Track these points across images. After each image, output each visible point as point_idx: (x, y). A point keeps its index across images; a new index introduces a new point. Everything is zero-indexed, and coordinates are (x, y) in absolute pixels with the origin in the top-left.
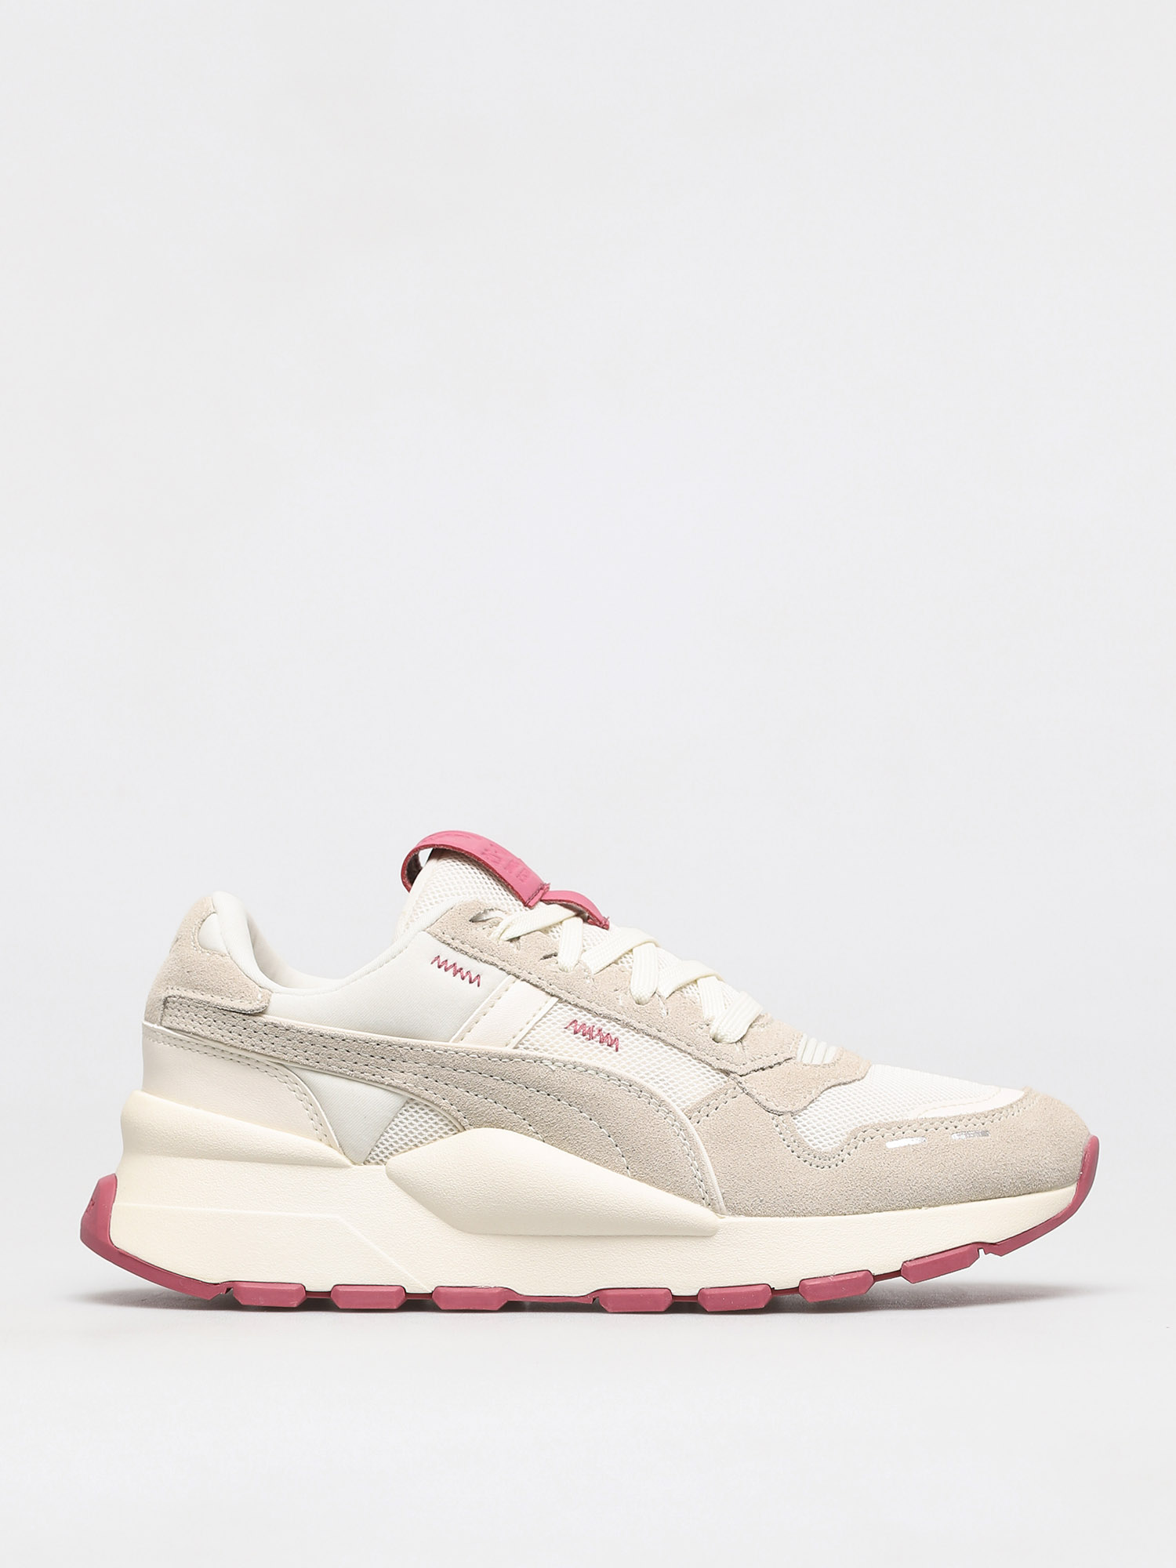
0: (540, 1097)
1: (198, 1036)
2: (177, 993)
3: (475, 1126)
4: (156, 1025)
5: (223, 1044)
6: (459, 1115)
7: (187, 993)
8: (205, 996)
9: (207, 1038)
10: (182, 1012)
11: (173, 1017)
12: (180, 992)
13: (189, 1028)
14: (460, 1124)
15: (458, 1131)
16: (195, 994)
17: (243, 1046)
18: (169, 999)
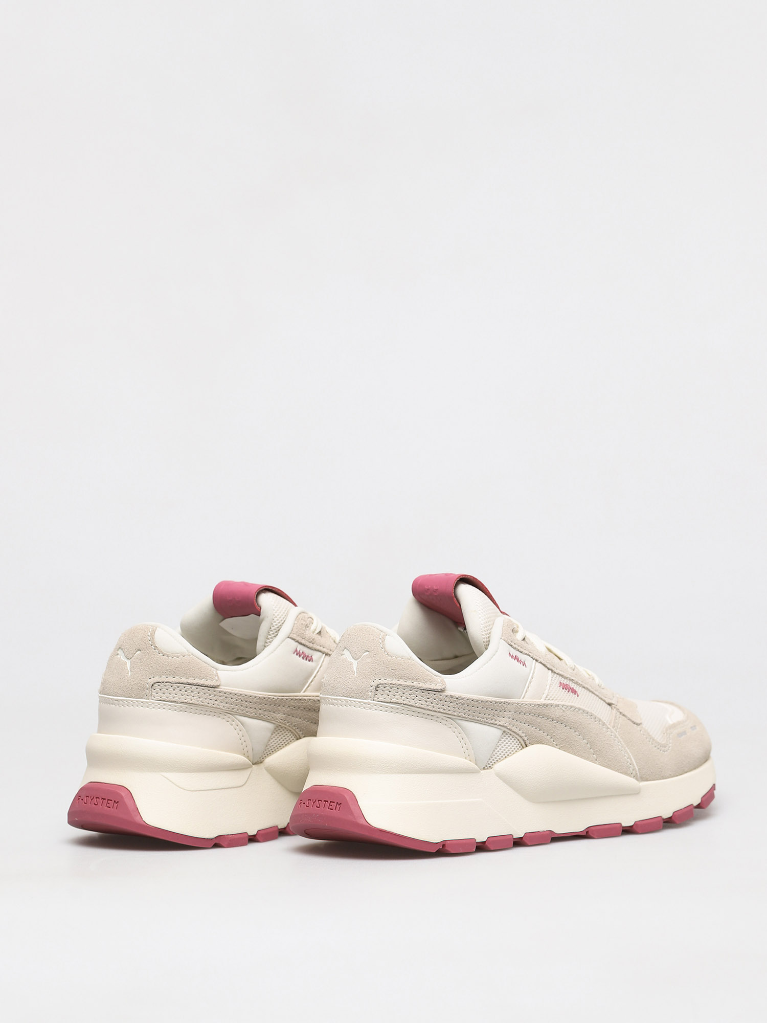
0: (558, 725)
1: (407, 705)
2: (386, 682)
3: (531, 743)
4: (369, 701)
5: (422, 708)
6: (526, 739)
7: (395, 681)
8: (409, 683)
9: (413, 706)
10: (393, 692)
11: (385, 696)
12: (389, 681)
13: (400, 701)
14: (525, 743)
15: (523, 747)
16: (402, 682)
17: (434, 709)
18: (380, 685)
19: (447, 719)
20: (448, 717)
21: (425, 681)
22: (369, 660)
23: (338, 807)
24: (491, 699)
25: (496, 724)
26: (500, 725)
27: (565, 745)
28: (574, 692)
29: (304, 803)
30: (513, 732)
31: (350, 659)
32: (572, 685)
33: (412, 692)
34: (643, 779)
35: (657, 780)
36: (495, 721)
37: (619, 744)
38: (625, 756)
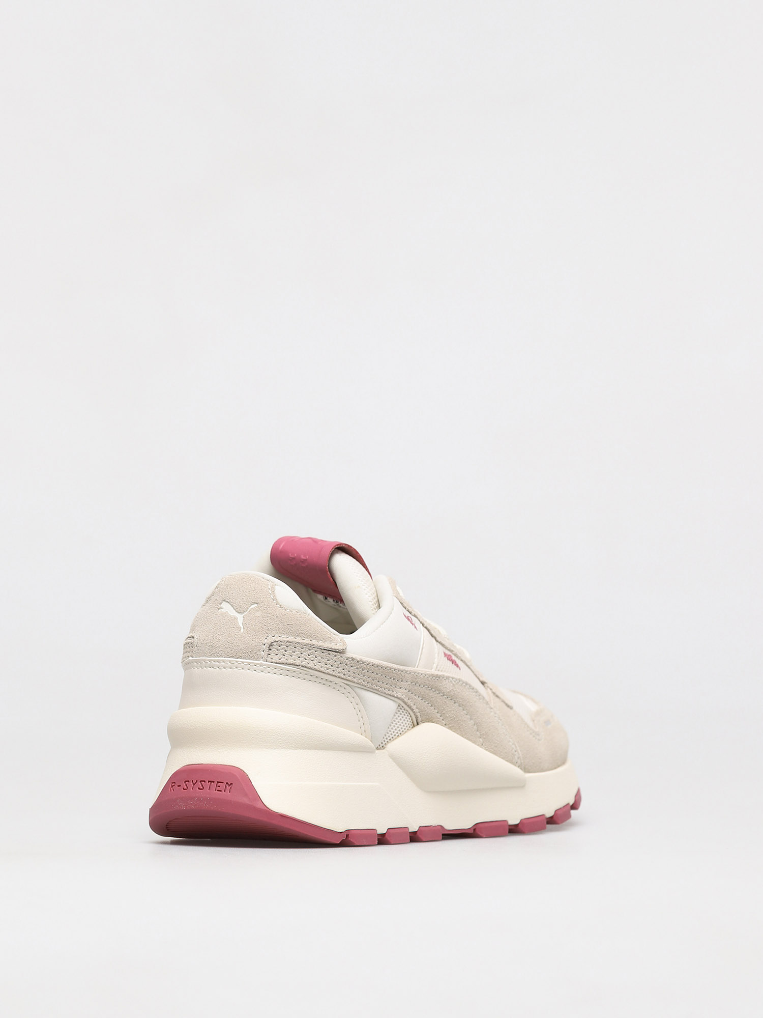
0: (448, 701)
1: (305, 667)
2: (281, 639)
3: (423, 722)
4: (261, 661)
5: (321, 672)
6: (418, 714)
7: (291, 639)
8: (307, 641)
9: (311, 669)
10: (289, 651)
11: (280, 655)
12: (284, 638)
13: (298, 662)
14: (417, 720)
15: (414, 726)
16: (299, 640)
17: (334, 673)
18: (275, 644)
19: (346, 686)
20: (346, 684)
21: (324, 640)
22: (258, 614)
23: (228, 788)
24: (390, 665)
25: (393, 696)
26: (397, 697)
27: (454, 725)
28: (457, 666)
29: (179, 786)
30: (408, 706)
31: (232, 612)
32: (454, 658)
33: (311, 651)
34: (526, 770)
35: (538, 772)
36: (393, 691)
37: (503, 727)
38: (510, 741)
